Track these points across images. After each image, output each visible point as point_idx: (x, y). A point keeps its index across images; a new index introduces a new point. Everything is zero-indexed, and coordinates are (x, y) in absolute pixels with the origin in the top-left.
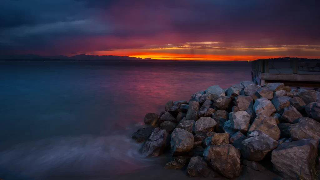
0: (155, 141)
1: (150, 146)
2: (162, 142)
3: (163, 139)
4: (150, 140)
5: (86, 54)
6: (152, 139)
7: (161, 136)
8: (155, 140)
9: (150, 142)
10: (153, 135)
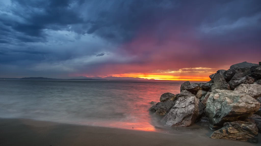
0: (183, 108)
1: (177, 114)
2: (195, 108)
3: (195, 106)
4: (176, 108)
5: (113, 76)
6: (178, 106)
7: (191, 102)
8: (184, 106)
9: (176, 110)
10: (179, 103)
